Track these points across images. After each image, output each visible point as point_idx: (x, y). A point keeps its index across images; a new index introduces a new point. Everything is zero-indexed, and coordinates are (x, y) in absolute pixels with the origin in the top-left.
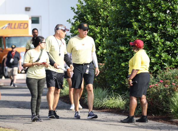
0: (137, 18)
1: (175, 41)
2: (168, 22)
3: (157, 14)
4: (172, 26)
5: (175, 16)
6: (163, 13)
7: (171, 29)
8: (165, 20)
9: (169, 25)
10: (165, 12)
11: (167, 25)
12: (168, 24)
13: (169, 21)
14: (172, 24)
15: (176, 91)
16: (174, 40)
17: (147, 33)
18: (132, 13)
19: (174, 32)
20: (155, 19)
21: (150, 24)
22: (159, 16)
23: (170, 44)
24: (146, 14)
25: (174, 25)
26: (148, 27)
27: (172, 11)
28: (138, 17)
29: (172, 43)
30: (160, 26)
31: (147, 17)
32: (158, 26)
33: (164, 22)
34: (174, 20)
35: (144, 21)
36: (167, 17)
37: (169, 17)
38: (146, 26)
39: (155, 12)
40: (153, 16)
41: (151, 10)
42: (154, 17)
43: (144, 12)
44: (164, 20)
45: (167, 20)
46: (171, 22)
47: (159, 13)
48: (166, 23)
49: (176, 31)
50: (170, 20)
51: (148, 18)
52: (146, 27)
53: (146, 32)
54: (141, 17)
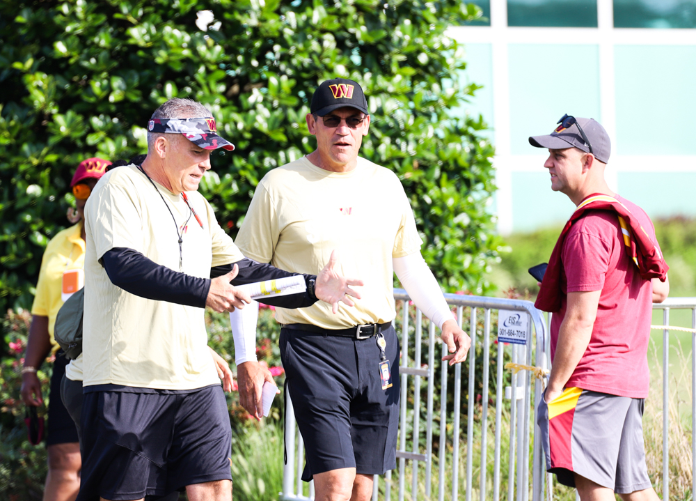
0: (46, 49)
1: (244, 168)
2: (208, 72)
3: (149, 32)
4: (224, 94)
5: (241, 43)
6: (182, 27)
7: (223, 106)
8: (190, 64)
9: (213, 86)
10: (188, 22)
11: (199, 86)
12: (208, 85)
13: (213, 67)
14: (228, 81)
15: (248, 423)
16: (239, 162)
17: (102, 129)
18: (21, 25)
19: (236, 123)
20: (141, 58)
21: (117, 82)
22: (159, 43)
23: (216, 187)
24: (94, 30)
25: (235, 89)
26: (107, 97)
27: (227, 16)
28: (52, 48)
29: (228, 177)
30: (163, 94)
31: (97, 46)
32: (154, 94)
33: (184, 74)
34: (238, 64)
35: (84, 70)
36: (202, 49)
37: (209, 49)
38: (93, 95)
39: (141, 21)
40: (131, 42)
41: (117, 10)
42: (136, 48)
43: (86, 19)
44: (186, 61)
45: (203, 61)
46: (221, 74)
47: (159, 27)
48: (193, 79)
49: (245, 119)
50: (217, 64)
51: (103, 55)
52: (92, 100)
53: (97, 122)
54: (68, 46)
